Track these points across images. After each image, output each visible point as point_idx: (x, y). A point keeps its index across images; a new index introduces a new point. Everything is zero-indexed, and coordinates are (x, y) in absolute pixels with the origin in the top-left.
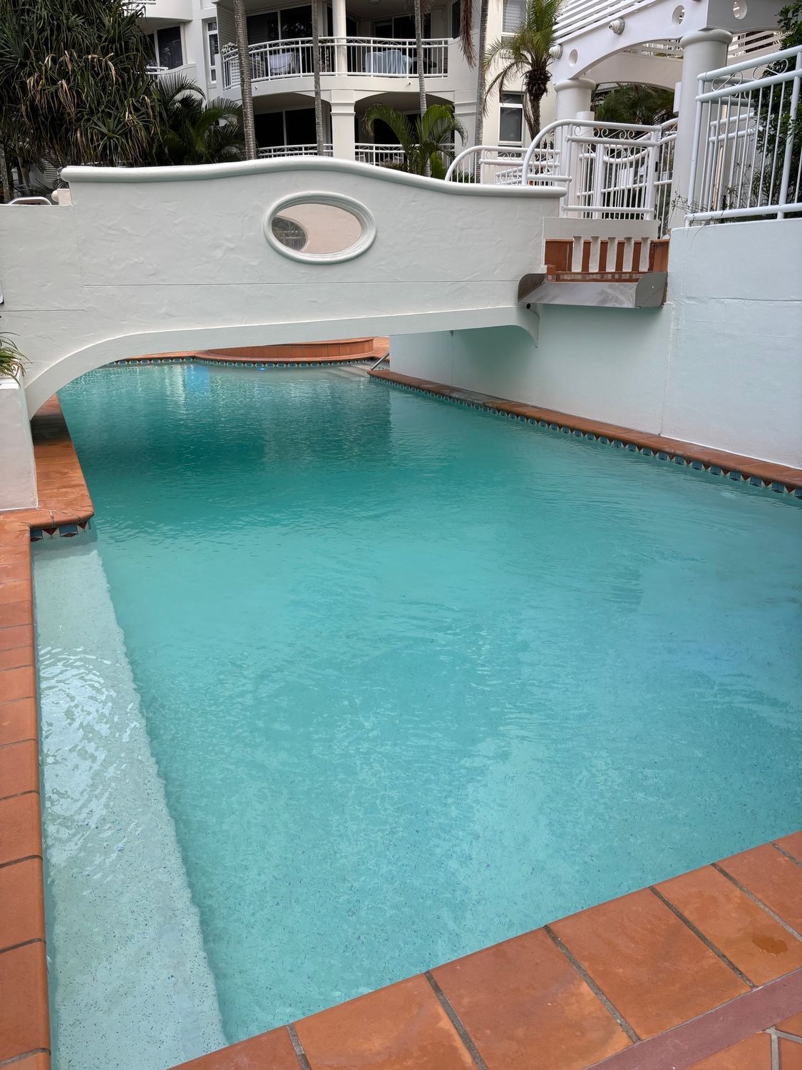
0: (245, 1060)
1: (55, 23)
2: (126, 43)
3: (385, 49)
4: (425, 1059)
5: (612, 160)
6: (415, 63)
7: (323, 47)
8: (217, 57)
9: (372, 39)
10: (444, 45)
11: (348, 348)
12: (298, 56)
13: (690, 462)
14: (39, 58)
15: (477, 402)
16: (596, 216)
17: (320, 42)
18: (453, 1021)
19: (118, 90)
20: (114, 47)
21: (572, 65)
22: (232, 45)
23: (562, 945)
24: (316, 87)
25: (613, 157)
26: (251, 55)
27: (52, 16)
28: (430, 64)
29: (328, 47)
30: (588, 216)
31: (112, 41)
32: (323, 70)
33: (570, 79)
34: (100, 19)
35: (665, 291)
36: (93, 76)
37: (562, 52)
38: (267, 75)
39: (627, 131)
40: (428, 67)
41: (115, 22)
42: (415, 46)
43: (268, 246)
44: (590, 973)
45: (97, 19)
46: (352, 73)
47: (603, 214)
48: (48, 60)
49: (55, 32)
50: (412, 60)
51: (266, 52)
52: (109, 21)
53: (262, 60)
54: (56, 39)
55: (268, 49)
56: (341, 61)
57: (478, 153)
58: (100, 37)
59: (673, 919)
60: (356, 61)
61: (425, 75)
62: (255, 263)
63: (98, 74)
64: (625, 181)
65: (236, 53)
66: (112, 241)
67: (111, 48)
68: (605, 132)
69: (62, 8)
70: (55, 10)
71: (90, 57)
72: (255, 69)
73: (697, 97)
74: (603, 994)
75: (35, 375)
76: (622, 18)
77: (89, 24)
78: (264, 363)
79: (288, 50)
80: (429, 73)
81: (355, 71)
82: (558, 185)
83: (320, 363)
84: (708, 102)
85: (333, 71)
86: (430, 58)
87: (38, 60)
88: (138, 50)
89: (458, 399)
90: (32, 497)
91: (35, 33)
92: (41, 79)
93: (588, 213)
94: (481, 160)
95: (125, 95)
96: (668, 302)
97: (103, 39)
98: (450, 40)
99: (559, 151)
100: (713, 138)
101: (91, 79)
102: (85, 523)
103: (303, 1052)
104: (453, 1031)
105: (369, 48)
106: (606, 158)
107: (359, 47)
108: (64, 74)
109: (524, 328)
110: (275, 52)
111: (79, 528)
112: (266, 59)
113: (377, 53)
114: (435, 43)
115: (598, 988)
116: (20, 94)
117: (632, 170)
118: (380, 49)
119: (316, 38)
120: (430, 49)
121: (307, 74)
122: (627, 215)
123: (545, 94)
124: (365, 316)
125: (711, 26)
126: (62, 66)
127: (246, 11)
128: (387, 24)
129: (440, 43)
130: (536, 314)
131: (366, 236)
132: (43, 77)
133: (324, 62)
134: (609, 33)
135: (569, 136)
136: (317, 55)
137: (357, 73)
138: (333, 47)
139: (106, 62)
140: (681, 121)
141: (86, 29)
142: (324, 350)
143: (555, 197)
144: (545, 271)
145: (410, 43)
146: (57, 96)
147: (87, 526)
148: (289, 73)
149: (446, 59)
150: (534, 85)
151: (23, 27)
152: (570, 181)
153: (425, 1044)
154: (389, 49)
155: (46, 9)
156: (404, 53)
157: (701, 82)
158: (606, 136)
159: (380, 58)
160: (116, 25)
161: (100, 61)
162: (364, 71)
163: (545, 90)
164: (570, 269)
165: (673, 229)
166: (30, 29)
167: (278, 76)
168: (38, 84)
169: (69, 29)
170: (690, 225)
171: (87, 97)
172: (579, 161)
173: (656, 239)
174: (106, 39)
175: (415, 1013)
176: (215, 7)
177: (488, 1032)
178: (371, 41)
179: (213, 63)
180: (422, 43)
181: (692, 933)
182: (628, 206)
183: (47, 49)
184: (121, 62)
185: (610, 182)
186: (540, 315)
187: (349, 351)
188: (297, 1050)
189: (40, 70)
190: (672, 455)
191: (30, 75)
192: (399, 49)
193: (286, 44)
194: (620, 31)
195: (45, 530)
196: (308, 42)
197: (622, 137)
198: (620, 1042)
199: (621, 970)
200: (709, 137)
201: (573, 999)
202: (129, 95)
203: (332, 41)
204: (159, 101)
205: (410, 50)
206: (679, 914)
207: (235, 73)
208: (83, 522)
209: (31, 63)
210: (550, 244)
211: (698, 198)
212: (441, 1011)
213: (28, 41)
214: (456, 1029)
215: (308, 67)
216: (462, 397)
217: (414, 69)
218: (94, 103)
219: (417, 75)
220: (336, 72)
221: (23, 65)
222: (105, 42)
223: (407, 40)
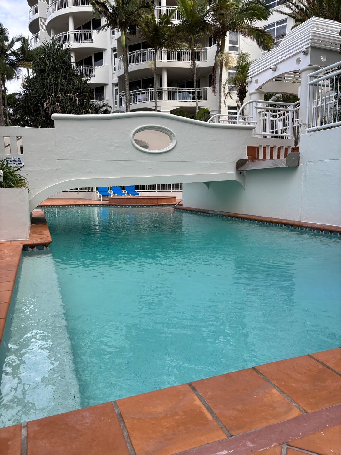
0: (88, 414)
1: (56, 82)
2: (83, 90)
3: (182, 92)
4: (186, 416)
5: (274, 119)
6: (194, 97)
7: (158, 91)
8: (118, 96)
9: (177, 88)
10: (205, 90)
11: (166, 200)
12: (148, 95)
13: (315, 230)
14: (49, 95)
15: (220, 214)
16: (268, 137)
17: (157, 89)
18: (202, 402)
19: (79, 107)
20: (78, 91)
21: (256, 85)
22: (124, 92)
23: (262, 374)
24: (155, 105)
25: (274, 118)
26: (130, 95)
27: (55, 80)
28: (201, 97)
29: (160, 91)
30: (265, 137)
31: (77, 89)
32: (158, 99)
33: (255, 90)
34: (73, 81)
35: (299, 160)
36: (69, 102)
37: (251, 81)
38: (136, 102)
39: (279, 105)
40: (200, 98)
41: (79, 82)
42: (194, 90)
43: (132, 145)
44: (277, 385)
45: (72, 81)
46: (169, 100)
47: (271, 136)
48: (53, 96)
49: (56, 86)
50: (193, 96)
51: (136, 94)
52: (77, 82)
53: (135, 97)
54: (56, 88)
55: (137, 92)
56: (165, 96)
57: (219, 117)
58: (73, 88)
59: (321, 366)
60: (171, 96)
61: (198, 101)
62: (127, 153)
63: (71, 101)
64: (280, 126)
65: (125, 94)
66: (69, 142)
67: (77, 91)
68: (270, 105)
69: (59, 78)
70: (56, 78)
71: (69, 94)
72: (132, 100)
73: (308, 83)
74: (285, 393)
75: (34, 195)
76: (275, 65)
77: (69, 83)
78: (131, 206)
79: (145, 93)
80: (200, 100)
81: (170, 99)
82: (252, 125)
83: (154, 205)
84: (312, 85)
85: (162, 99)
86: (200, 95)
87: (49, 96)
88: (87, 92)
89: (211, 214)
90: (26, 235)
91: (48, 86)
92: (49, 102)
93: (265, 136)
94: (220, 119)
95: (81, 109)
96: (300, 164)
97: (74, 88)
98: (208, 88)
99: (252, 116)
100: (315, 106)
101: (69, 103)
102: (48, 245)
103: (119, 412)
104: (202, 405)
105: (176, 91)
106: (271, 119)
107: (172, 91)
108: (58, 101)
109: (239, 181)
110: (140, 94)
111: (45, 247)
112: (136, 96)
113: (179, 93)
114: (202, 89)
115: (282, 391)
116: (41, 108)
117: (282, 122)
118: (180, 92)
119: (156, 87)
120: (200, 91)
121: (152, 101)
122: (281, 137)
123: (245, 98)
124: (172, 175)
125: (312, 64)
126: (58, 98)
127: (129, 80)
128: (183, 84)
129: (204, 89)
130: (244, 176)
131: (172, 143)
132: (50, 102)
133: (158, 97)
134: (271, 71)
135: (255, 106)
136: (156, 93)
137: (171, 100)
138: (162, 91)
139: (75, 97)
140: (301, 102)
141: (67, 85)
142: (156, 201)
143: (251, 129)
144: (247, 158)
145: (192, 89)
146: (55, 109)
147: (48, 247)
148: (145, 101)
149: (206, 95)
150: (241, 95)
151: (44, 84)
152: (257, 123)
153: (186, 410)
154: (184, 92)
155: (53, 78)
156: (190, 93)
157: (309, 77)
158: (271, 107)
159: (180, 95)
160: (79, 83)
161: (72, 96)
162: (174, 99)
163: (245, 96)
164: (258, 158)
165: (301, 135)
166: (47, 85)
167: (141, 102)
168: (48, 104)
169: (61, 85)
170: (308, 133)
171: (66, 109)
172: (260, 120)
173: (294, 147)
174: (75, 88)
175: (182, 398)
176: (117, 79)
177: (221, 406)
178: (177, 89)
179: (116, 99)
180: (197, 90)
181: (332, 372)
182: (281, 134)
183: (53, 92)
184: (80, 97)
185: (273, 127)
186: (246, 176)
187: (166, 202)
188: (116, 411)
189: (49, 99)
190: (306, 228)
191: (45, 101)
192: (188, 92)
193: (144, 91)
194: (275, 70)
195: (30, 247)
196: (152, 90)
197: (278, 107)
198: (295, 413)
199: (294, 385)
200: (313, 106)
201: (268, 395)
202: (83, 109)
203: (162, 89)
204: (94, 111)
205: (192, 92)
206: (324, 365)
207: (124, 102)
208: (46, 245)
209: (46, 97)
210: (249, 148)
211: (311, 122)
212: (196, 397)
213: (45, 89)
214: (204, 405)
215: (152, 98)
216: (213, 213)
217: (194, 99)
218: (69, 111)
219: (195, 101)
220: (163, 100)
221: (43, 98)
222: (75, 89)
223: (191, 88)
